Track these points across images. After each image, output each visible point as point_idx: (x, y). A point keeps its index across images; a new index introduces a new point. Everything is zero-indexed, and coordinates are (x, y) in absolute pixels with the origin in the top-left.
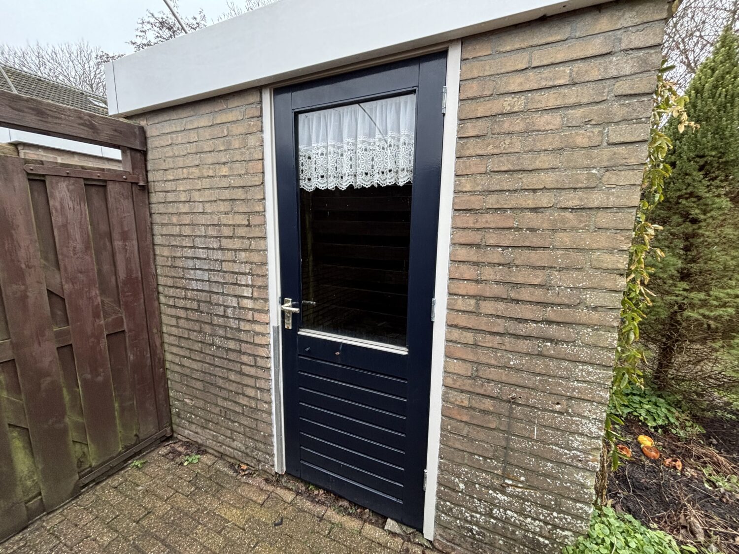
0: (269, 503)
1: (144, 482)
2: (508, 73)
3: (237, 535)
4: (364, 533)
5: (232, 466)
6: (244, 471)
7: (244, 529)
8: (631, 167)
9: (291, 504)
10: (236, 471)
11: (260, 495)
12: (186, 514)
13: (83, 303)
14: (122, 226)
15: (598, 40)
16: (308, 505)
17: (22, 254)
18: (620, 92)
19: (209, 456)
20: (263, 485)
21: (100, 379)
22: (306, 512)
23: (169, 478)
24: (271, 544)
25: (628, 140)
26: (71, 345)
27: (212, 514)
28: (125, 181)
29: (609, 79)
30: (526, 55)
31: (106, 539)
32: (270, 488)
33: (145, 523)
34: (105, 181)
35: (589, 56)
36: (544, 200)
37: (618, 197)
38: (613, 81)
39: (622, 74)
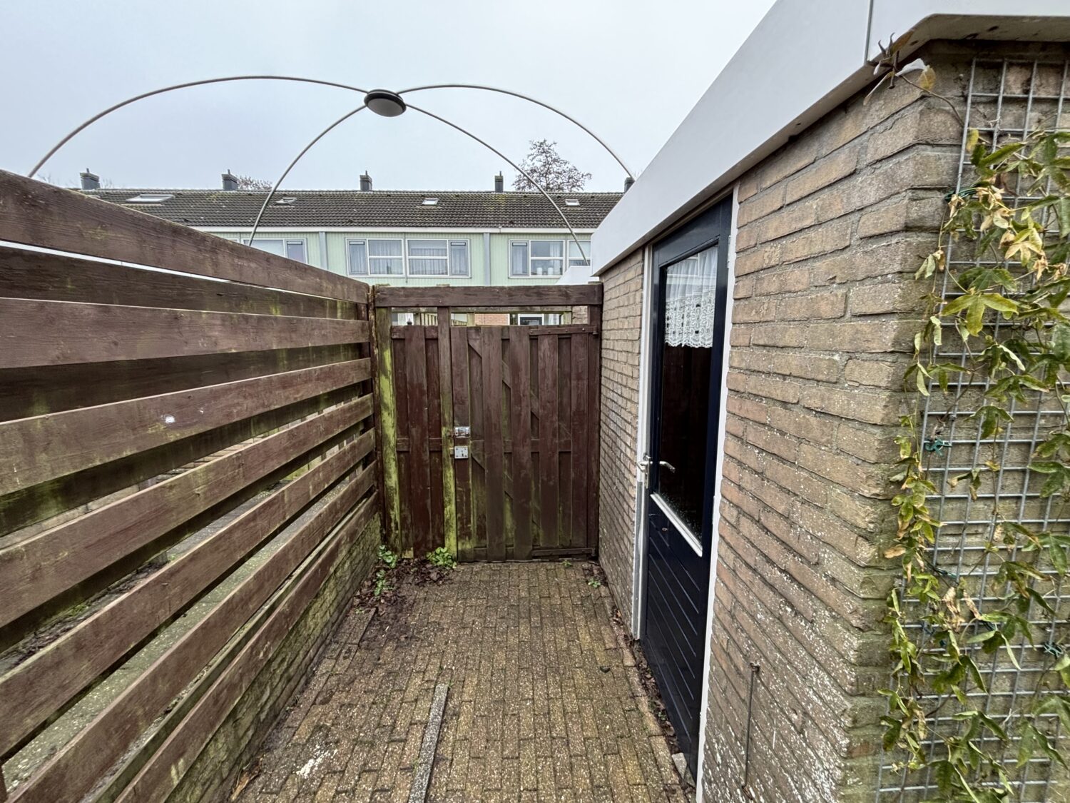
0: (612, 653)
1: (561, 578)
2: (768, 215)
3: (576, 651)
4: (653, 740)
5: (614, 607)
6: (617, 617)
7: (582, 653)
8: (874, 356)
9: (625, 667)
10: (613, 613)
11: (612, 642)
12: (563, 614)
13: (548, 424)
14: (578, 368)
15: (843, 156)
16: (636, 679)
17: (522, 387)
18: (864, 231)
19: (607, 590)
20: (621, 639)
21: (551, 483)
22: (629, 683)
23: (574, 585)
24: (587, 676)
25: (869, 312)
26: (538, 453)
27: (575, 626)
28: (584, 333)
29: (852, 212)
30: (780, 190)
31: (523, 594)
32: (622, 644)
33: (543, 600)
34: (571, 334)
35: (833, 181)
36: (790, 391)
37: (859, 404)
38: (857, 215)
39: (866, 203)
